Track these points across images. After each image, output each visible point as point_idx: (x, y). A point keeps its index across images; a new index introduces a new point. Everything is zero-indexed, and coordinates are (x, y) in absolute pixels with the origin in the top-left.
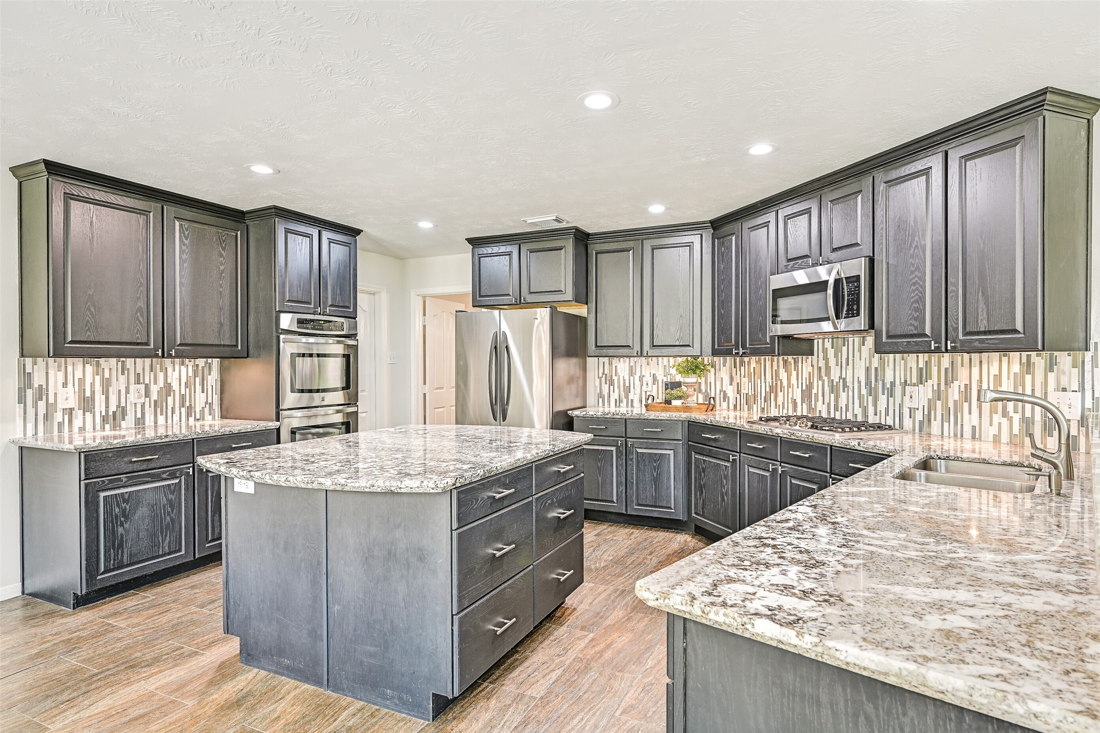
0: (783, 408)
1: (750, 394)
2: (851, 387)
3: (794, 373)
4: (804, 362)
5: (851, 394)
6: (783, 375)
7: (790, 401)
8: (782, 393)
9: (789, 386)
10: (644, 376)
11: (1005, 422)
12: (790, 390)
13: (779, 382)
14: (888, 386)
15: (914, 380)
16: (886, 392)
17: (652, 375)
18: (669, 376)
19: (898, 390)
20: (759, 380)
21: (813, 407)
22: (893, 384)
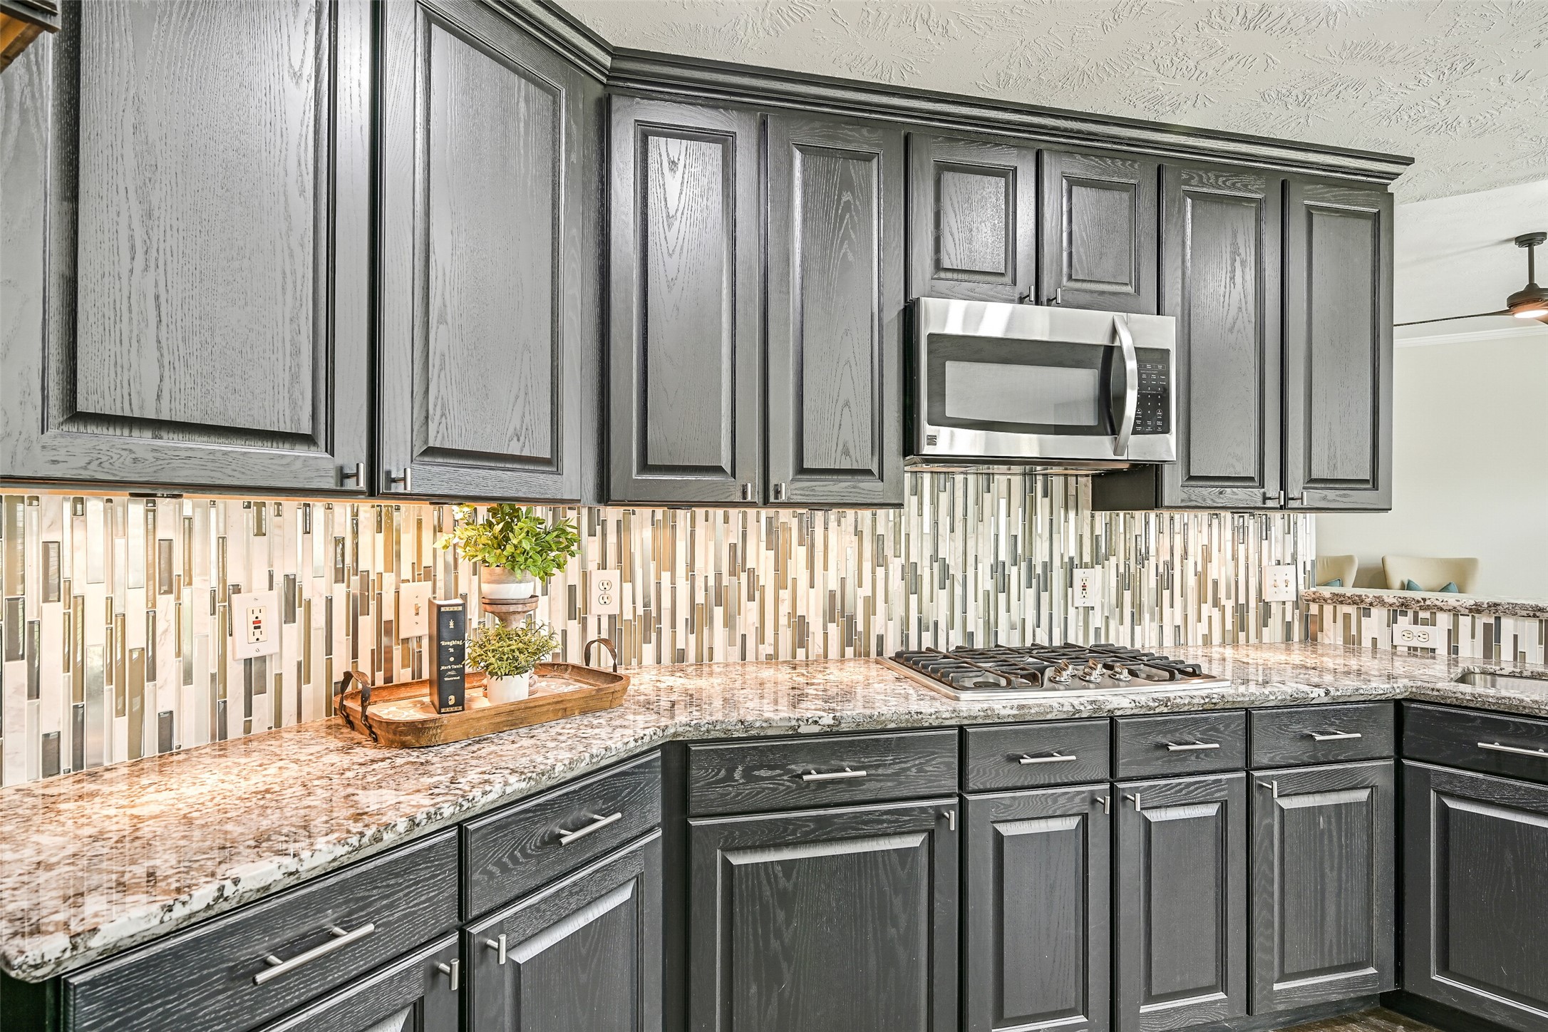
0: (761, 640)
1: (628, 615)
2: (959, 577)
3: (800, 553)
4: (833, 524)
5: (958, 590)
6: (761, 559)
7: (783, 621)
8: (754, 606)
9: (780, 584)
10: (237, 589)
11: (1216, 613)
12: (785, 595)
13: (744, 576)
14: (1039, 570)
15: (1087, 558)
16: (1034, 581)
17: (279, 580)
18: (355, 580)
19: (1058, 577)
20: (666, 576)
21: (860, 627)
22: (1047, 567)
